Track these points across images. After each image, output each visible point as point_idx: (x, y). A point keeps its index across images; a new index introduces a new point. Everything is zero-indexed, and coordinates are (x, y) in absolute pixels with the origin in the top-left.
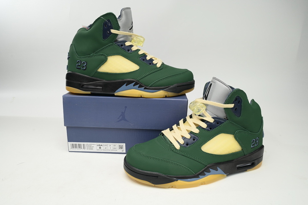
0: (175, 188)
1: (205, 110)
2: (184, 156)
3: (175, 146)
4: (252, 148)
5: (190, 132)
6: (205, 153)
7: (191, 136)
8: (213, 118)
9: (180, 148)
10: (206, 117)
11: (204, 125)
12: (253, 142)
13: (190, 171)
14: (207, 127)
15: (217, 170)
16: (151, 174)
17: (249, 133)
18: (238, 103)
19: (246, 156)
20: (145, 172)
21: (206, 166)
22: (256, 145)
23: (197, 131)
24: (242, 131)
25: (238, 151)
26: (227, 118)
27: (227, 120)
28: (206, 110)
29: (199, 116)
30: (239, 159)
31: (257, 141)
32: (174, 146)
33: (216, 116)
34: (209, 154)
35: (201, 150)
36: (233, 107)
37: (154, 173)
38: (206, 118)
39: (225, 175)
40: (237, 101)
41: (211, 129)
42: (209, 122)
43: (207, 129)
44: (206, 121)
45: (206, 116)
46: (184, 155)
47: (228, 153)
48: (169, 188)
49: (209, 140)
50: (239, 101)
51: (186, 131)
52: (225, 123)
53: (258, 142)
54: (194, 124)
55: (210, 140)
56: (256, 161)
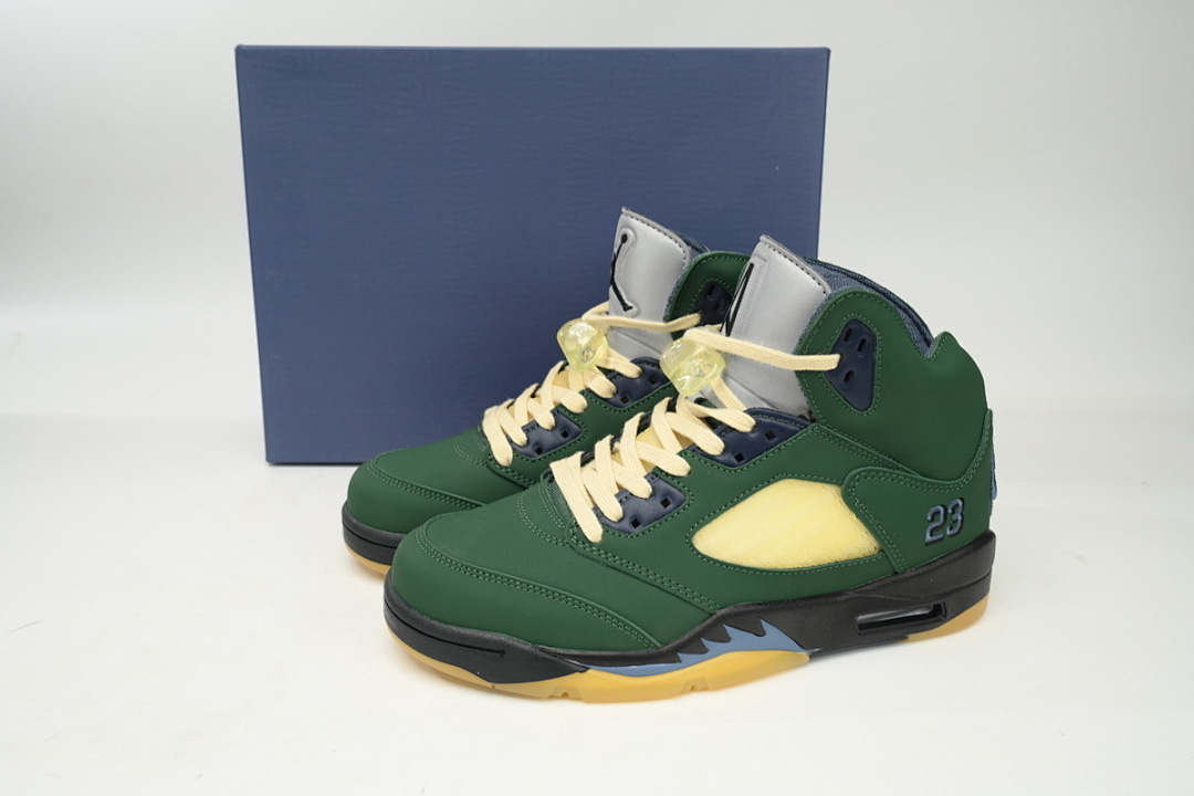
0: (577, 698)
1: (719, 377)
2: (620, 571)
3: (582, 526)
4: (928, 544)
5: (650, 470)
6: (709, 559)
7: (653, 488)
8: (751, 412)
9: (603, 536)
10: (723, 406)
11: (712, 444)
12: (933, 520)
13: (639, 633)
14: (725, 450)
15: (760, 633)
16: (476, 639)
17: (912, 479)
18: (859, 350)
19: (899, 577)
20: (454, 629)
21: (711, 615)
22: (948, 532)
23: (679, 467)
24: (879, 471)
25: (861, 556)
26: (810, 412)
27: (813, 421)
28: (725, 376)
29: (700, 401)
30: (869, 588)
31: (953, 512)
32: (578, 526)
33: (766, 406)
34: (727, 565)
35: (692, 546)
36: (834, 366)
37: (488, 635)
38: (724, 410)
39: (804, 654)
40: (850, 342)
41: (739, 458)
42: (734, 429)
43: (721, 458)
44: (721, 423)
45: (726, 404)
46: (620, 568)
47: (815, 564)
48: (552, 697)
49: (727, 507)
50: (863, 341)
51: (640, 464)
52: (802, 435)
53: (960, 518)
54: (678, 435)
55: (734, 504)
56: (950, 603)
